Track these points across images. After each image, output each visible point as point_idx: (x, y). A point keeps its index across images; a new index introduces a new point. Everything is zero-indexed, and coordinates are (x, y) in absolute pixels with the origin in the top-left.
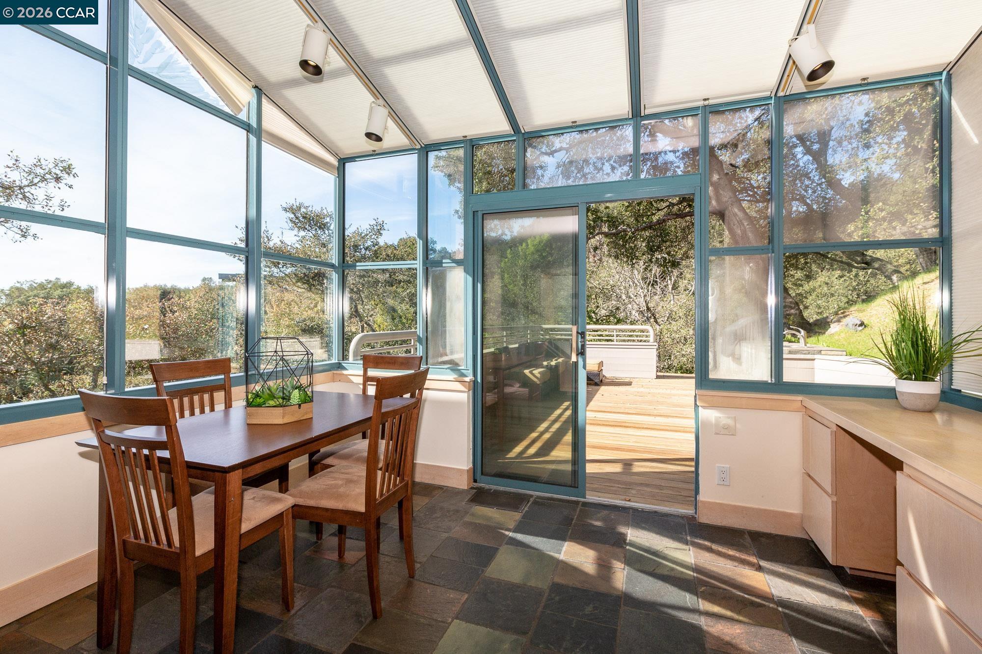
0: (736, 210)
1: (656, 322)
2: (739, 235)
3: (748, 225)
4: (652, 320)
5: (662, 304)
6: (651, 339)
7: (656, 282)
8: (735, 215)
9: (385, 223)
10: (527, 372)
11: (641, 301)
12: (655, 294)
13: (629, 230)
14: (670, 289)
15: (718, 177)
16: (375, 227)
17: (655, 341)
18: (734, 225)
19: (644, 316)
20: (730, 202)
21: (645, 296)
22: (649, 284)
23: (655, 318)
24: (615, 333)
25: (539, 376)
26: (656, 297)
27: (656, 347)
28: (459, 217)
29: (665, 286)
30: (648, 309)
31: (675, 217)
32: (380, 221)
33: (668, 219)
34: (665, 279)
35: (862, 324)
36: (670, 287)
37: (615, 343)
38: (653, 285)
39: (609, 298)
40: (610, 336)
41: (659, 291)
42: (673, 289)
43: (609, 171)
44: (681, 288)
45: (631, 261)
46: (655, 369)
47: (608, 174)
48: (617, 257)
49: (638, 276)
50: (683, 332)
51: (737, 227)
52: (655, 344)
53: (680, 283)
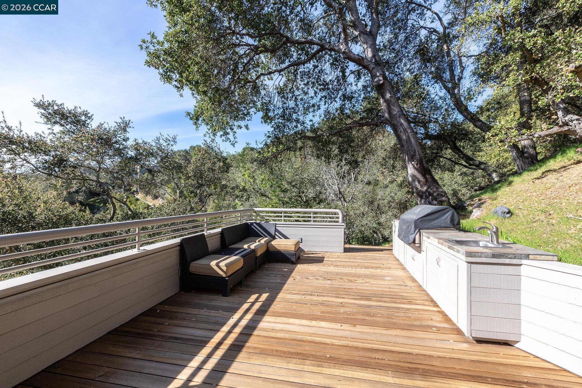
0: (402, 121)
1: (345, 200)
2: (404, 140)
3: (411, 132)
4: (342, 199)
5: (348, 189)
6: (340, 220)
7: (345, 176)
8: (402, 125)
9: (131, 122)
10: (213, 263)
11: (336, 187)
12: (344, 183)
13: (325, 134)
14: (353, 180)
15: (390, 96)
16: (122, 125)
17: (343, 221)
18: (401, 132)
19: (338, 197)
20: (398, 115)
21: (338, 184)
22: (341, 177)
23: (344, 198)
24: (312, 215)
25: (225, 269)
26: (345, 185)
27: (343, 227)
28: (191, 119)
29: (350, 179)
30: (340, 192)
31: (358, 125)
32: (127, 119)
33: (354, 127)
34: (350, 174)
35: (509, 212)
36: (353, 179)
37: (312, 223)
38: (343, 178)
39: (314, 186)
40: (309, 217)
41: (346, 182)
42: (354, 181)
43: (313, 95)
44: (359, 180)
45: (328, 160)
46: (343, 243)
47: (312, 98)
48: (318, 157)
49: (333, 172)
50: (362, 209)
51: (403, 134)
52: (343, 224)
53: (359, 177)
